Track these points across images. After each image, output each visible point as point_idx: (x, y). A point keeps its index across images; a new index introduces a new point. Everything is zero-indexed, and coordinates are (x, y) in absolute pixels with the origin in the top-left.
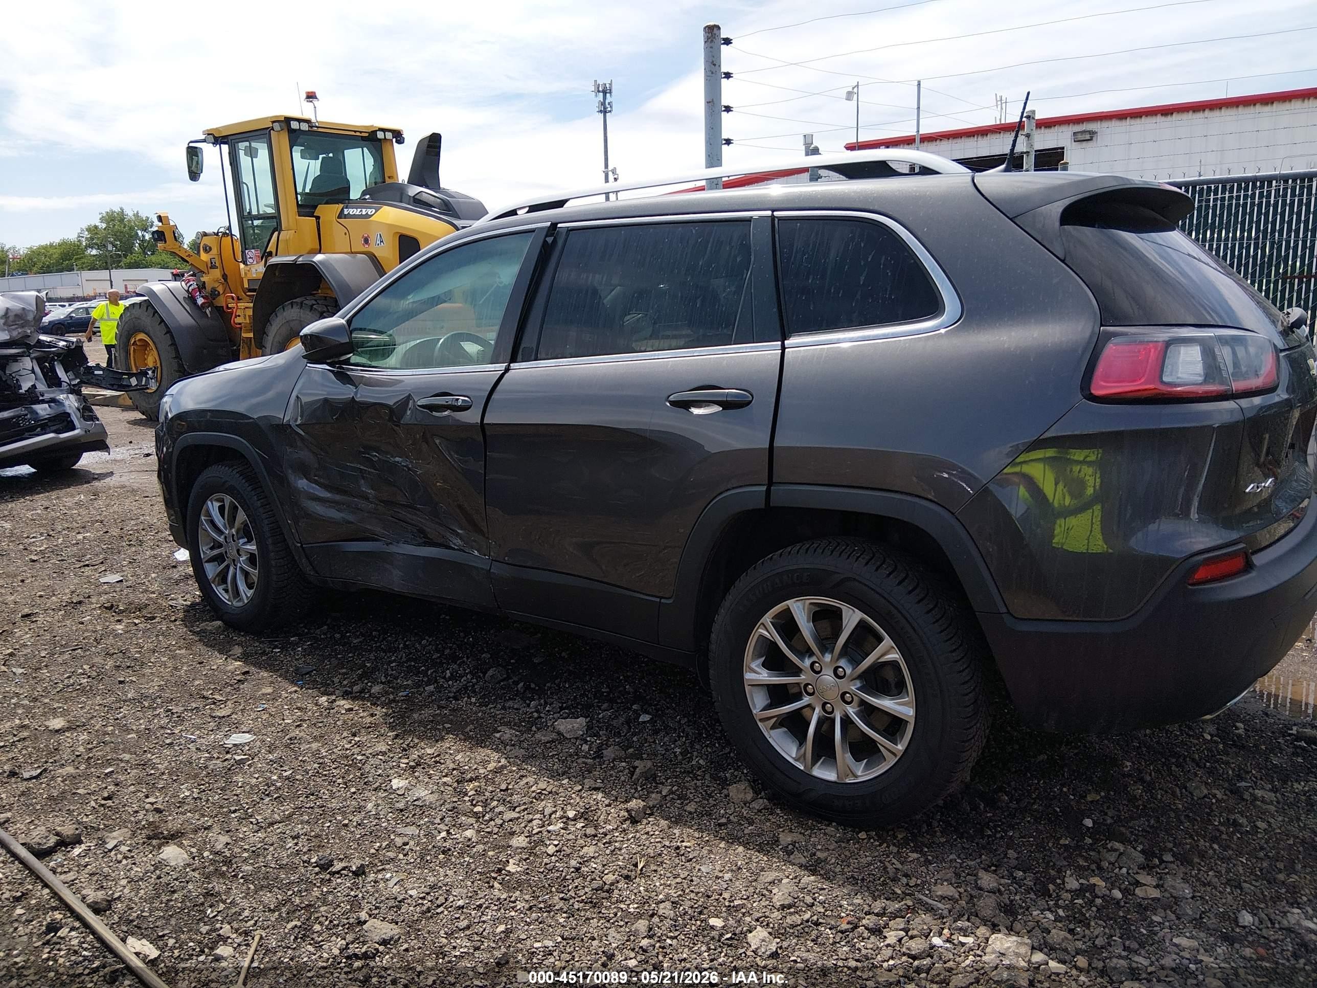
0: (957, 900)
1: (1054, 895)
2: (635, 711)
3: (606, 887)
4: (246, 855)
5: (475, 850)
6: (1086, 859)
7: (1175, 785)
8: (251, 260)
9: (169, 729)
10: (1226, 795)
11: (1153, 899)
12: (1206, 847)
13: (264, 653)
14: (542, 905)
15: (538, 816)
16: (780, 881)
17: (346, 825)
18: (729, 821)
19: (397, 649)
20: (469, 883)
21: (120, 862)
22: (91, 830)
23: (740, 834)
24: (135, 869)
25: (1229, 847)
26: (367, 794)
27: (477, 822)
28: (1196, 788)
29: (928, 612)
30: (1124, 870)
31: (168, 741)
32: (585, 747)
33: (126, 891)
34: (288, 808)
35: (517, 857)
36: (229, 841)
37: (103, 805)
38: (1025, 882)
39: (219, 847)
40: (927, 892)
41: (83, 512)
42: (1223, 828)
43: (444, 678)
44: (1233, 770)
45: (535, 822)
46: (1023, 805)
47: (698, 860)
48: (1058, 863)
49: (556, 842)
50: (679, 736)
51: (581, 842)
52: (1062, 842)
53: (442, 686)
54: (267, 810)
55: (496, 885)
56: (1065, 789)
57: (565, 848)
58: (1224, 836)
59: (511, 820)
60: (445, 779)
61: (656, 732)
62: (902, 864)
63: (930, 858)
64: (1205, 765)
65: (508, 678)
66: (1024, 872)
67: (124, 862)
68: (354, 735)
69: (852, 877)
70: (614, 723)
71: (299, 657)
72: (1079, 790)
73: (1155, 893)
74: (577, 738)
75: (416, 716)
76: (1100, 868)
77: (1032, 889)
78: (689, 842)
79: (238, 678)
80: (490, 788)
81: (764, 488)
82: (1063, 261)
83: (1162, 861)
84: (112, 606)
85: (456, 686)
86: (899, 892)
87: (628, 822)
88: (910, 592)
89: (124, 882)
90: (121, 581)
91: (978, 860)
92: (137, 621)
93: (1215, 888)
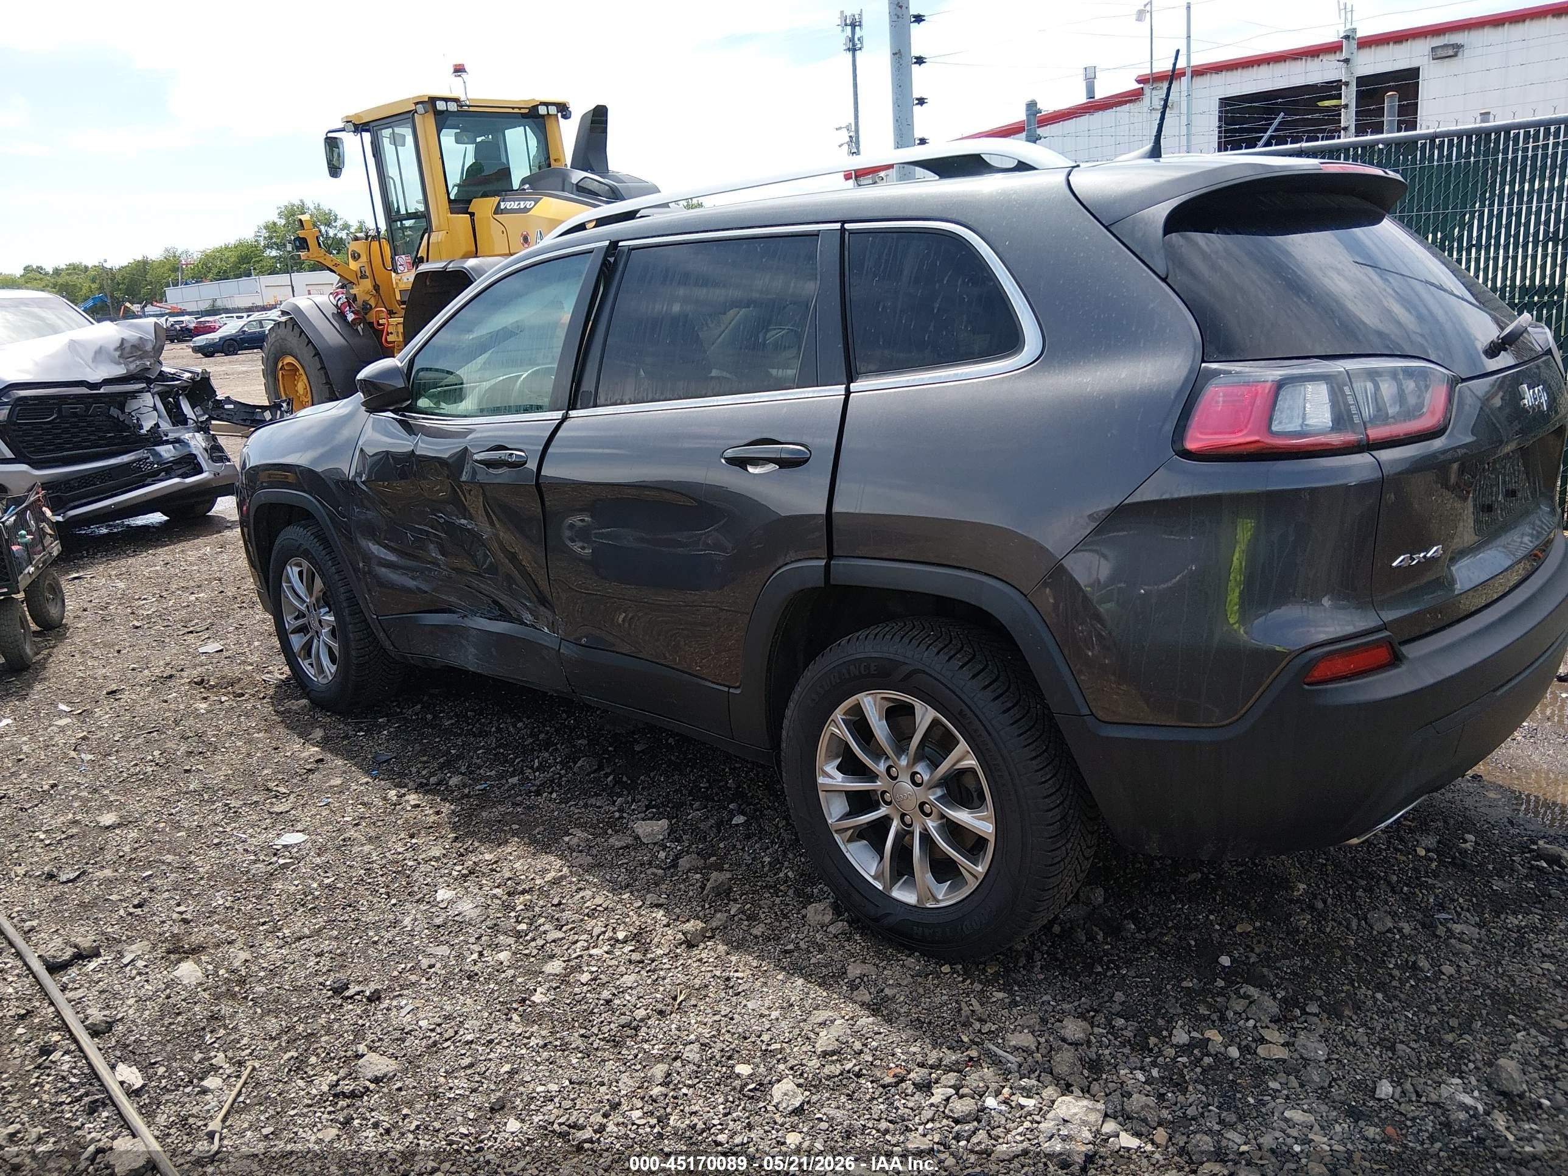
0: (1033, 1052)
1: (1156, 1050)
2: (731, 812)
3: (635, 1024)
4: (262, 974)
5: (503, 975)
6: (1210, 1007)
7: (1354, 915)
8: (401, 268)
9: (222, 826)
10: (1416, 929)
11: (1277, 1061)
12: (1366, 996)
13: (346, 737)
14: (558, 1043)
15: (585, 937)
16: (833, 1022)
17: (375, 943)
18: (797, 947)
19: (488, 734)
20: (486, 1014)
21: (133, 978)
22: (112, 941)
23: (806, 963)
24: (147, 987)
25: (1396, 997)
26: (408, 906)
27: (516, 942)
28: (1380, 919)
29: (1005, 712)
30: (1251, 1023)
31: (216, 841)
32: (662, 855)
33: (131, 1012)
34: (320, 920)
35: (547, 985)
36: (249, 957)
37: (131, 914)
38: (1124, 1033)
39: (237, 964)
40: (1000, 1041)
41: (204, 568)
42: (1396, 973)
43: (532, 768)
44: (1437, 896)
45: (579, 945)
46: (1152, 935)
47: (747, 994)
48: (1171, 1011)
49: (594, 969)
50: (773, 842)
51: (622, 969)
52: (1184, 984)
53: (527, 777)
54: (301, 923)
55: (516, 1017)
56: (1212, 917)
57: (602, 976)
58: (1394, 983)
59: (554, 941)
60: (495, 891)
61: (748, 837)
62: (982, 1005)
63: (1018, 998)
64: (1402, 889)
65: (600, 768)
66: (1127, 1020)
67: (138, 978)
68: (412, 836)
69: (918, 1019)
70: (702, 826)
71: (382, 743)
72: (1229, 918)
73: (1282, 1053)
74: (655, 844)
75: (484, 814)
76: (1223, 1019)
77: (1130, 1041)
78: (743, 971)
79: (308, 767)
80: (541, 903)
81: (823, 563)
82: (1164, 280)
83: (1304, 1012)
84: (202, 681)
85: (540, 777)
86: (965, 1039)
87: (684, 946)
88: (985, 688)
89: (131, 1001)
90: (222, 651)
91: (1076, 1004)
92: (223, 699)
93: (1362, 1048)
